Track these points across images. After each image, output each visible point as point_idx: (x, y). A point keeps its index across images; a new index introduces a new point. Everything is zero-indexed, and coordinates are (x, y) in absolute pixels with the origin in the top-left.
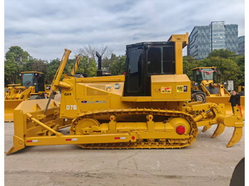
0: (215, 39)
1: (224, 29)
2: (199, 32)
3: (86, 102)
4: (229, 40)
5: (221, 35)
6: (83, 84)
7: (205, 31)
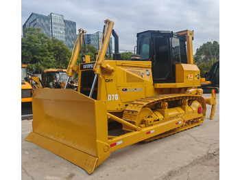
0: (55, 32)
1: (63, 23)
2: (38, 20)
3: (126, 90)
4: (68, 37)
5: (61, 29)
6: (122, 68)
7: (44, 21)
